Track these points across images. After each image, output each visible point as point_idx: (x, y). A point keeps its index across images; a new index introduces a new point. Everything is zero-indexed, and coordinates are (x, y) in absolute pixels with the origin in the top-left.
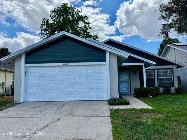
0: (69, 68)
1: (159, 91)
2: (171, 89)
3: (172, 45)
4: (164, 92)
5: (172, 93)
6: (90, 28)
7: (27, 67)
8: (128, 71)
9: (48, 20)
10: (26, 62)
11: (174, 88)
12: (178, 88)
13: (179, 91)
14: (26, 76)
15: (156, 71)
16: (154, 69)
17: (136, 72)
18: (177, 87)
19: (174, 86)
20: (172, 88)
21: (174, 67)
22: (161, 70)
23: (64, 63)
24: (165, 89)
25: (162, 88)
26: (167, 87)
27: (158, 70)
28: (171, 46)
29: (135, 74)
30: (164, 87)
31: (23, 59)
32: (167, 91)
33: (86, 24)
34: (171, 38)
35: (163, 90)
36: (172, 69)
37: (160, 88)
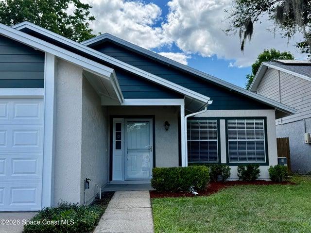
1: (229, 176)
2: (258, 171)
3: (274, 63)
4: (240, 177)
5: (263, 182)
6: (92, 18)
8: (151, 120)
11: (268, 167)
12: (277, 168)
13: (278, 177)
15: (223, 122)
16: (218, 119)
17: (169, 125)
18: (273, 167)
19: (267, 164)
20: (261, 168)
21: (269, 114)
22: (237, 121)
24: (243, 169)
25: (237, 167)
26: (249, 166)
27: (230, 122)
28: (271, 66)
29: (167, 130)
30: (241, 166)
32: (249, 177)
33: (82, 9)
34: (277, 52)
35: (239, 173)
36: (265, 118)
37: (230, 167)
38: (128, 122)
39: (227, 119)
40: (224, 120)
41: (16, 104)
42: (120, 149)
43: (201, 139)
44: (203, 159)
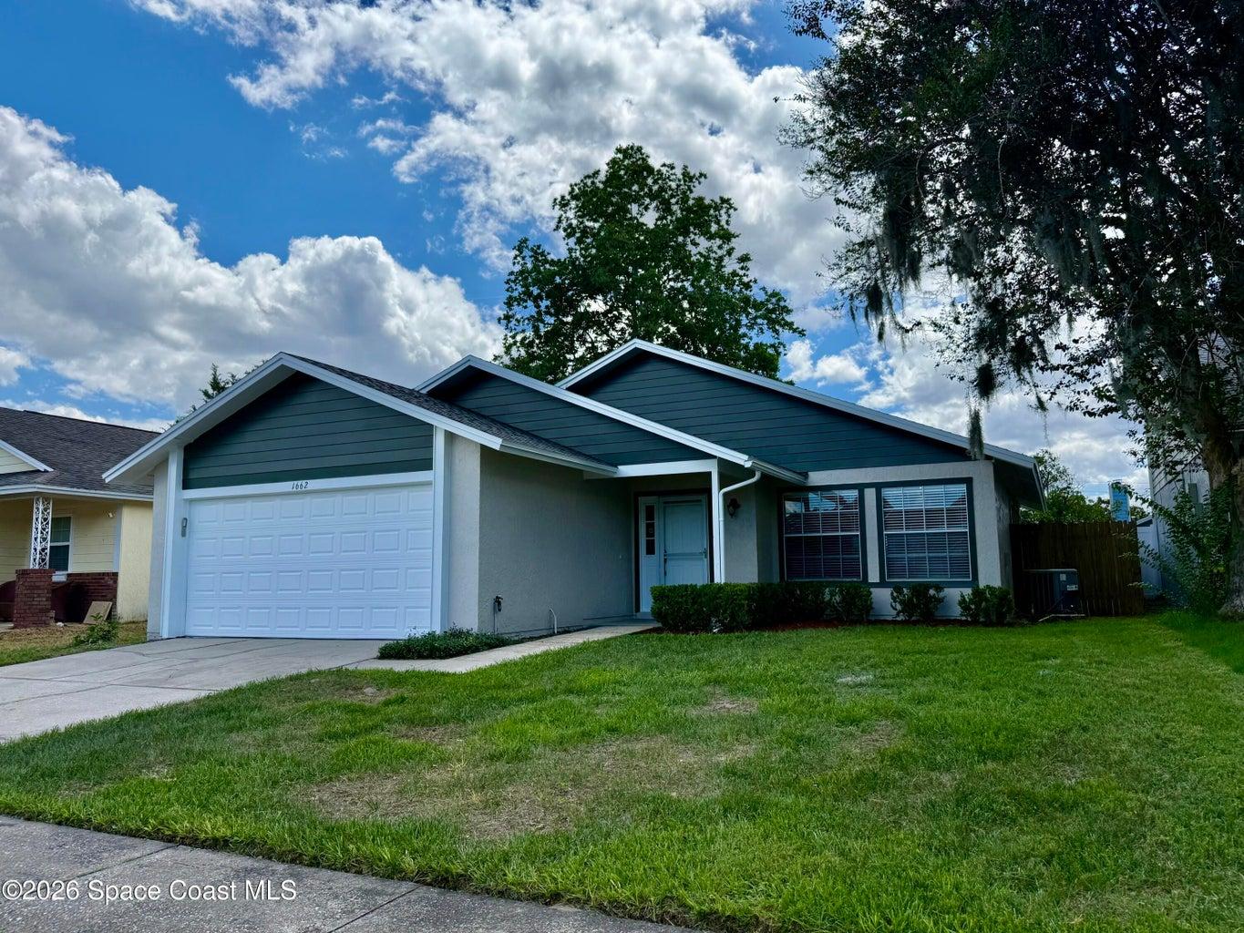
0: (317, 500)
1: (871, 608)
4: (900, 612)
7: (191, 501)
9: (539, 247)
10: (187, 484)
14: (184, 534)
15: (870, 495)
16: (861, 487)
17: (738, 506)
19: (974, 583)
21: (978, 471)
22: (902, 491)
23: (296, 482)
24: (902, 594)
26: (912, 587)
27: (887, 492)
30: (898, 588)
31: (174, 471)
35: (895, 602)
36: (968, 481)
37: (872, 590)
38: (665, 503)
39: (879, 487)
40: (873, 490)
41: (411, 494)
42: (654, 553)
43: (805, 533)
44: (828, 574)
